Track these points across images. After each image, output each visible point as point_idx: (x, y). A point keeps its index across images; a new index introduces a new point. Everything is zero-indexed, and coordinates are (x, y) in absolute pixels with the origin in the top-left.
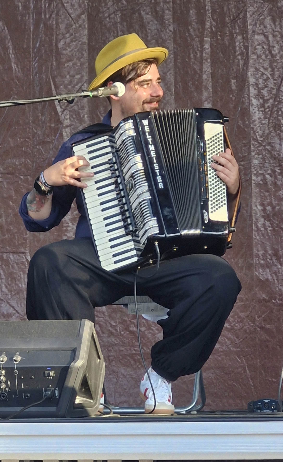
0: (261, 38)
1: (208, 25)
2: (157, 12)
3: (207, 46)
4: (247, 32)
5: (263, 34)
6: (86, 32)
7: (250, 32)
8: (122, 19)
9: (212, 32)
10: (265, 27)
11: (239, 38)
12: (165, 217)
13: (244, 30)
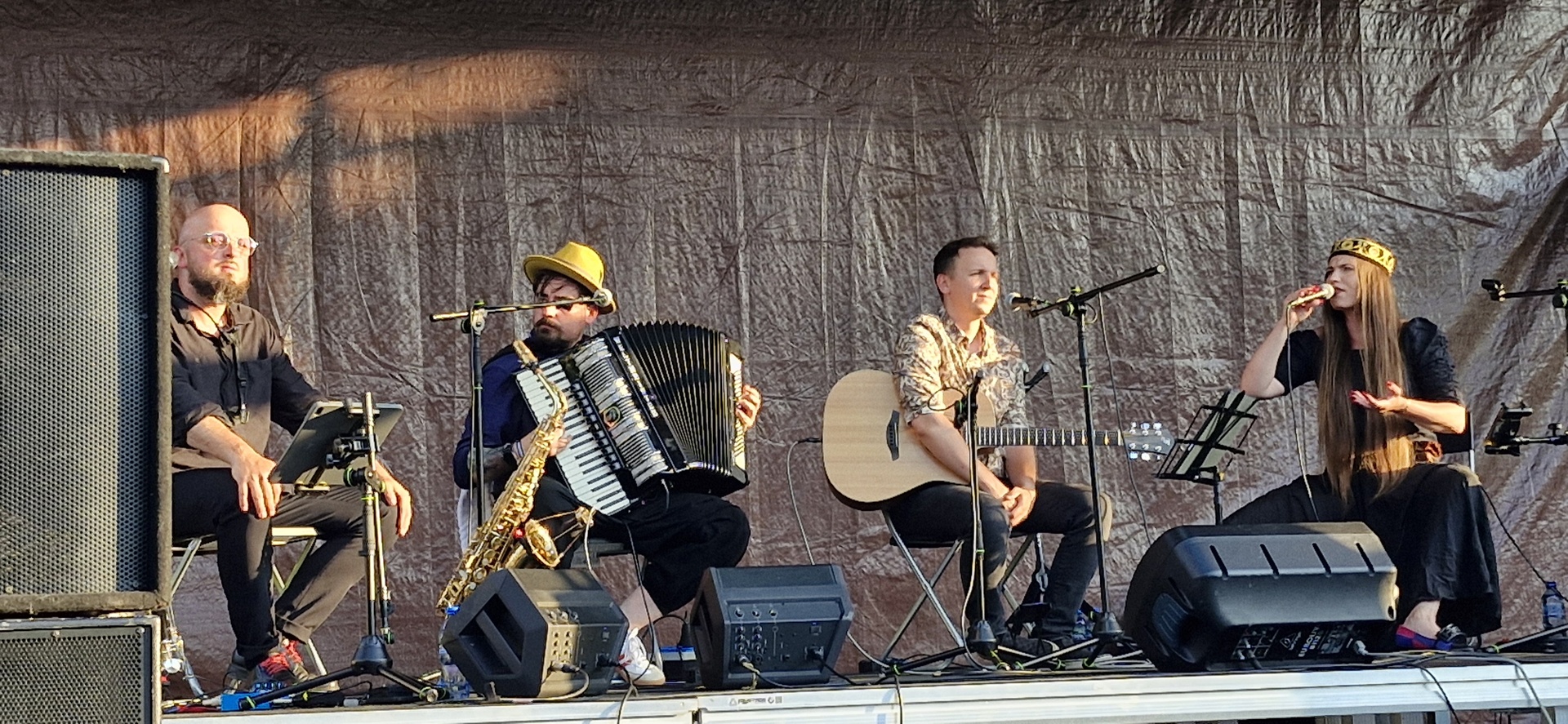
0: (525, 246)
1: (461, 229)
2: (398, 211)
3: (460, 254)
4: (509, 239)
5: (527, 242)
6: (310, 230)
7: (512, 239)
8: (355, 216)
9: (465, 237)
10: (529, 235)
11: (499, 245)
12: (668, 449)
13: (505, 236)
